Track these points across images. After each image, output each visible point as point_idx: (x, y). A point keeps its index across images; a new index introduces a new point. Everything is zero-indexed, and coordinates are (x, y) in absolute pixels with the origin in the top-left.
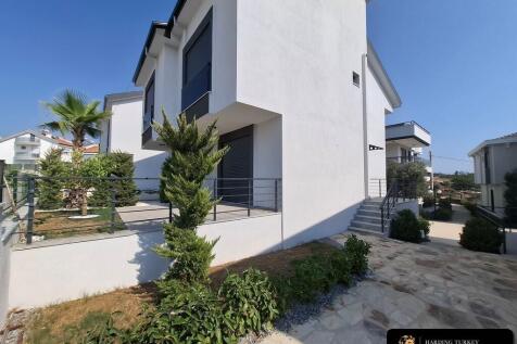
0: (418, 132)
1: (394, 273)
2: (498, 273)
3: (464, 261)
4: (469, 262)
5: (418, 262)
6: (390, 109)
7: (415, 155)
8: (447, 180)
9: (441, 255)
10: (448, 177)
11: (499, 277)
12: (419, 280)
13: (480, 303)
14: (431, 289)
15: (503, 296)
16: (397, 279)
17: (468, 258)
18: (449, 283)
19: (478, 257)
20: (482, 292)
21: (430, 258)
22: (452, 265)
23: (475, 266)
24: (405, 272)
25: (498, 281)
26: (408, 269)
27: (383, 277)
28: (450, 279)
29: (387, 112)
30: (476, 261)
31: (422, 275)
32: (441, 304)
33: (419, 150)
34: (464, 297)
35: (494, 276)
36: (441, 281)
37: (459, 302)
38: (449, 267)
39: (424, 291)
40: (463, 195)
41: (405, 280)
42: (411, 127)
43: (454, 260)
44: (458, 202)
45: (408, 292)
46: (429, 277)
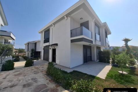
0: (12, 35)
1: (8, 83)
2: (33, 70)
3: (27, 70)
4: (28, 70)
5: (15, 75)
6: (3, 25)
7: (9, 42)
8: (17, 50)
9: (21, 71)
10: (17, 49)
11: (34, 71)
12: (17, 80)
13: (33, 78)
14: (22, 81)
15: (36, 74)
16: (10, 84)
17: (27, 69)
18: (26, 77)
19: (29, 68)
20: (33, 75)
21: (18, 72)
22: (24, 72)
23: (29, 70)
24: (12, 80)
25: (34, 72)
26: (13, 79)
27: (4, 87)
28: (25, 76)
29: (2, 25)
30: (29, 69)
31: (18, 79)
32: (26, 83)
33: (11, 41)
34: (30, 78)
35: (33, 71)
36: (23, 77)
37: (29, 80)
38: (24, 73)
39: (20, 83)
40: (22, 54)
41: (13, 83)
42: (10, 33)
43: (25, 71)
44: (20, 56)
45: (15, 86)
46: (20, 78)
